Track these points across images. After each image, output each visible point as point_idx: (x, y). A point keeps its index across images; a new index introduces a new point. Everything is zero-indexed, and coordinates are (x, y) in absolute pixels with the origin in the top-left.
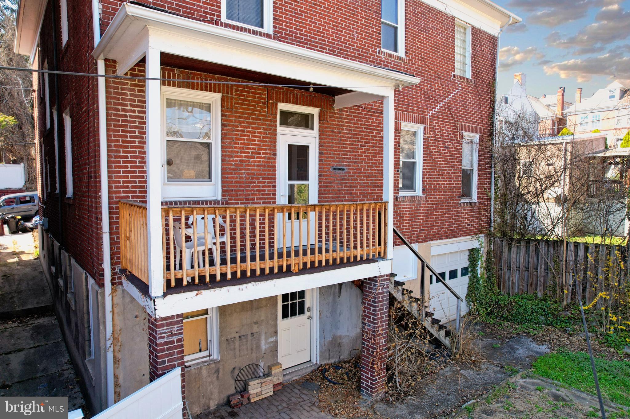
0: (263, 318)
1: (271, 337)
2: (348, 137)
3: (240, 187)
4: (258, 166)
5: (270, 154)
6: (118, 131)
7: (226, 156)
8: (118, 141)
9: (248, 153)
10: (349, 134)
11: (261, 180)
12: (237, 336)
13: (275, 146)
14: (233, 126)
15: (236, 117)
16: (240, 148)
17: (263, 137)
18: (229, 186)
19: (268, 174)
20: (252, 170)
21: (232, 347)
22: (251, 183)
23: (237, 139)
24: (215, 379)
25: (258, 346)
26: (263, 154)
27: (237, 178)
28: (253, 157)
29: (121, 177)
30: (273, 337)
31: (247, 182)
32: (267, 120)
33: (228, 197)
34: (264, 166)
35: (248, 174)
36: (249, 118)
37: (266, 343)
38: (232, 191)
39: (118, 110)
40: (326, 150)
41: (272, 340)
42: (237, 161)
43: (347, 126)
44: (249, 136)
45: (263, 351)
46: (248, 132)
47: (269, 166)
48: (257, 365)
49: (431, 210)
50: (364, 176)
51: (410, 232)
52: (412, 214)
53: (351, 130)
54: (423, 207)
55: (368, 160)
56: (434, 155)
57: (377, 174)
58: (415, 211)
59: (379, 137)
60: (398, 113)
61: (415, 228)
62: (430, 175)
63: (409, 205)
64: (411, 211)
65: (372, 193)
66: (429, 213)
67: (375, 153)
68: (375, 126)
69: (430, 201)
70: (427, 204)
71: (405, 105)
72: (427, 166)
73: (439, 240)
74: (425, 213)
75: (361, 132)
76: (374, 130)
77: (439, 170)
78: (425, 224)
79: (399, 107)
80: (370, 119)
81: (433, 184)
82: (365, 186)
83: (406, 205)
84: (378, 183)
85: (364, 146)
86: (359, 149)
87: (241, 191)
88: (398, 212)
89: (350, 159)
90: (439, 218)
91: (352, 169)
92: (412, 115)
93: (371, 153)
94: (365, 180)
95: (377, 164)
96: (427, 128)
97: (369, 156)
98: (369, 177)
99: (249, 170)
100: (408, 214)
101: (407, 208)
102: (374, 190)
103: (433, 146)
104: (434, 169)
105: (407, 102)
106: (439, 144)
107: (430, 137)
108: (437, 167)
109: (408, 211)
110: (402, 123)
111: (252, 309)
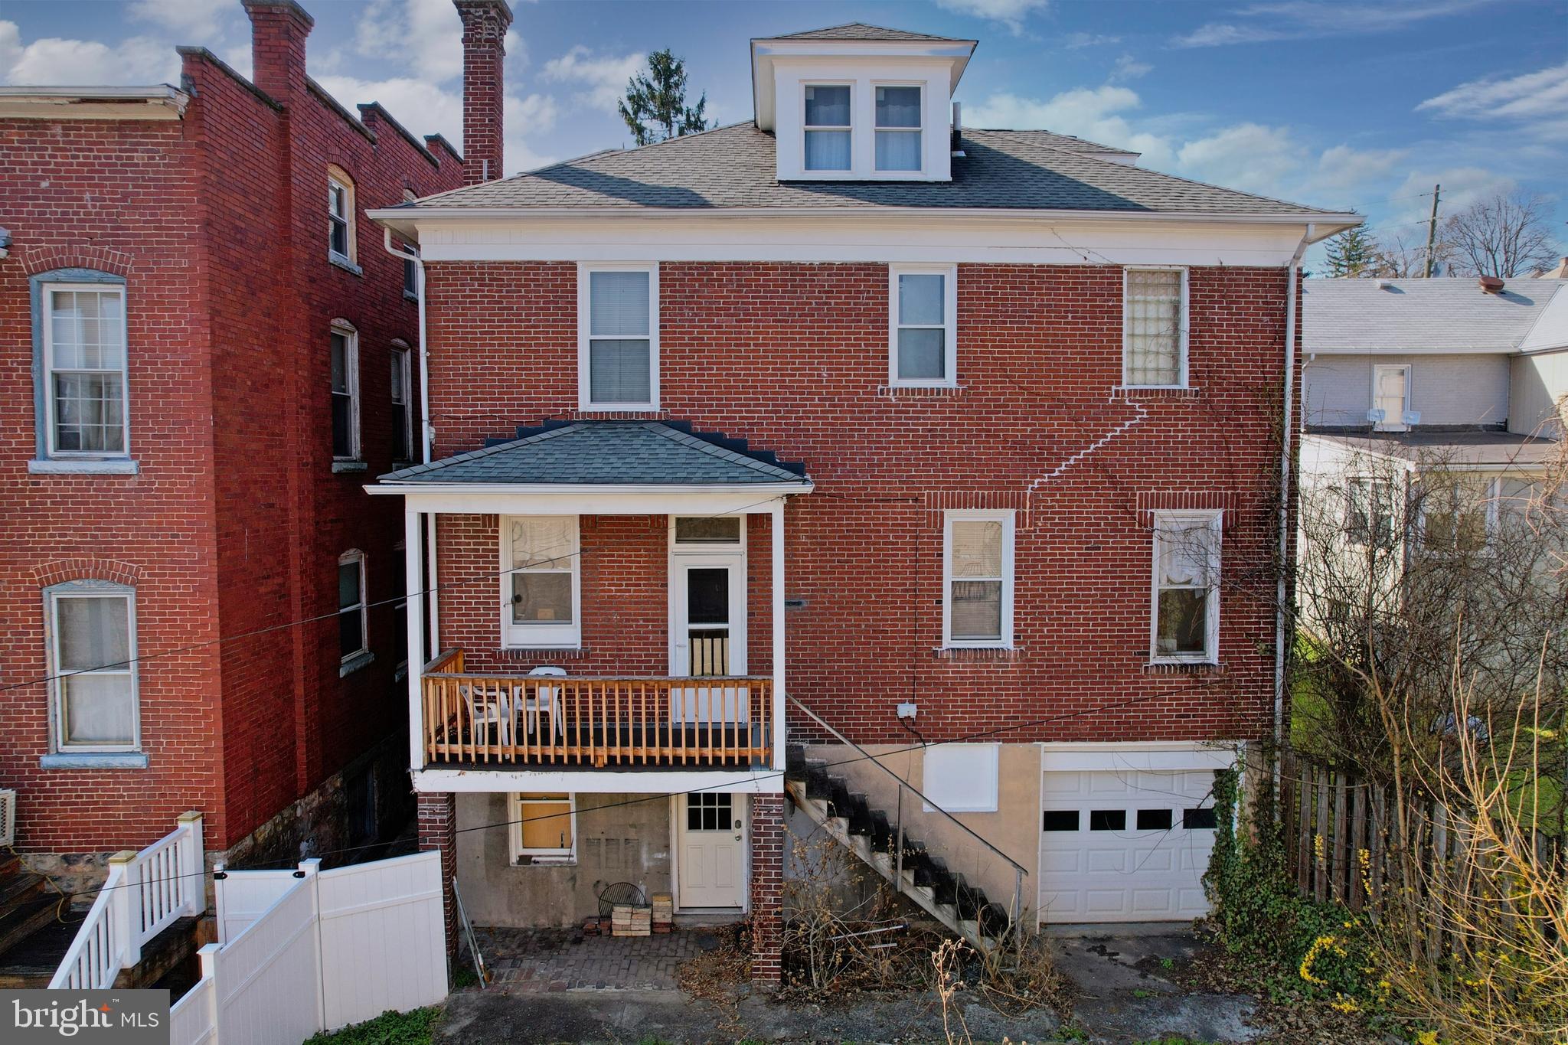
0: (644, 821)
1: (659, 851)
2: (808, 550)
3: (608, 632)
4: (636, 603)
5: (656, 585)
6: (452, 568)
7: (587, 591)
8: (452, 580)
9: (621, 585)
10: (811, 543)
11: (641, 622)
12: (603, 838)
13: (666, 574)
14: (595, 550)
15: (600, 537)
16: (607, 580)
17: (644, 562)
18: (591, 632)
19: (653, 615)
20: (626, 608)
21: (596, 851)
22: (626, 627)
23: (602, 567)
24: (570, 888)
25: (637, 861)
26: (645, 585)
27: (604, 620)
28: (629, 591)
29: (454, 621)
30: (663, 852)
31: (618, 626)
32: (651, 537)
33: (590, 647)
34: (647, 603)
35: (621, 615)
36: (620, 537)
37: (649, 860)
38: (596, 638)
39: (450, 544)
40: (762, 573)
41: (660, 856)
42: (603, 597)
43: (806, 531)
44: (621, 562)
45: (645, 869)
46: (619, 556)
47: (654, 603)
48: (636, 887)
49: (1043, 678)
50: (848, 614)
51: (977, 718)
52: (982, 684)
53: (816, 537)
54: (1015, 672)
55: (857, 585)
56: (1049, 566)
57: (881, 608)
58: (991, 678)
59: (885, 543)
60: (935, 494)
61: (992, 712)
62: (1037, 607)
63: (971, 666)
64: (979, 678)
65: (869, 643)
66: (1035, 683)
67: (876, 573)
68: (874, 525)
69: (1040, 660)
70: (1030, 666)
71: (957, 476)
72: (1025, 590)
73: (1073, 740)
74: (1022, 684)
75: (839, 537)
76: (871, 531)
77: (1066, 596)
78: (1023, 706)
79: (937, 483)
80: (862, 513)
81: (1047, 625)
82: (851, 632)
83: (964, 666)
84: (884, 626)
85: (847, 562)
86: (836, 567)
87: (609, 638)
88: (939, 678)
89: (816, 585)
90: (1069, 695)
91: (820, 603)
92: (977, 494)
93: (863, 573)
94: (850, 620)
95: (880, 591)
96: (1024, 513)
97: (861, 579)
98: (860, 614)
99: (621, 608)
100: (970, 684)
101: (966, 672)
102: (873, 638)
103: (1046, 549)
104: (1050, 596)
105: (961, 471)
106: (1066, 543)
107: (1035, 531)
108: (1060, 590)
109: (969, 678)
110: (948, 512)
111: (626, 805)
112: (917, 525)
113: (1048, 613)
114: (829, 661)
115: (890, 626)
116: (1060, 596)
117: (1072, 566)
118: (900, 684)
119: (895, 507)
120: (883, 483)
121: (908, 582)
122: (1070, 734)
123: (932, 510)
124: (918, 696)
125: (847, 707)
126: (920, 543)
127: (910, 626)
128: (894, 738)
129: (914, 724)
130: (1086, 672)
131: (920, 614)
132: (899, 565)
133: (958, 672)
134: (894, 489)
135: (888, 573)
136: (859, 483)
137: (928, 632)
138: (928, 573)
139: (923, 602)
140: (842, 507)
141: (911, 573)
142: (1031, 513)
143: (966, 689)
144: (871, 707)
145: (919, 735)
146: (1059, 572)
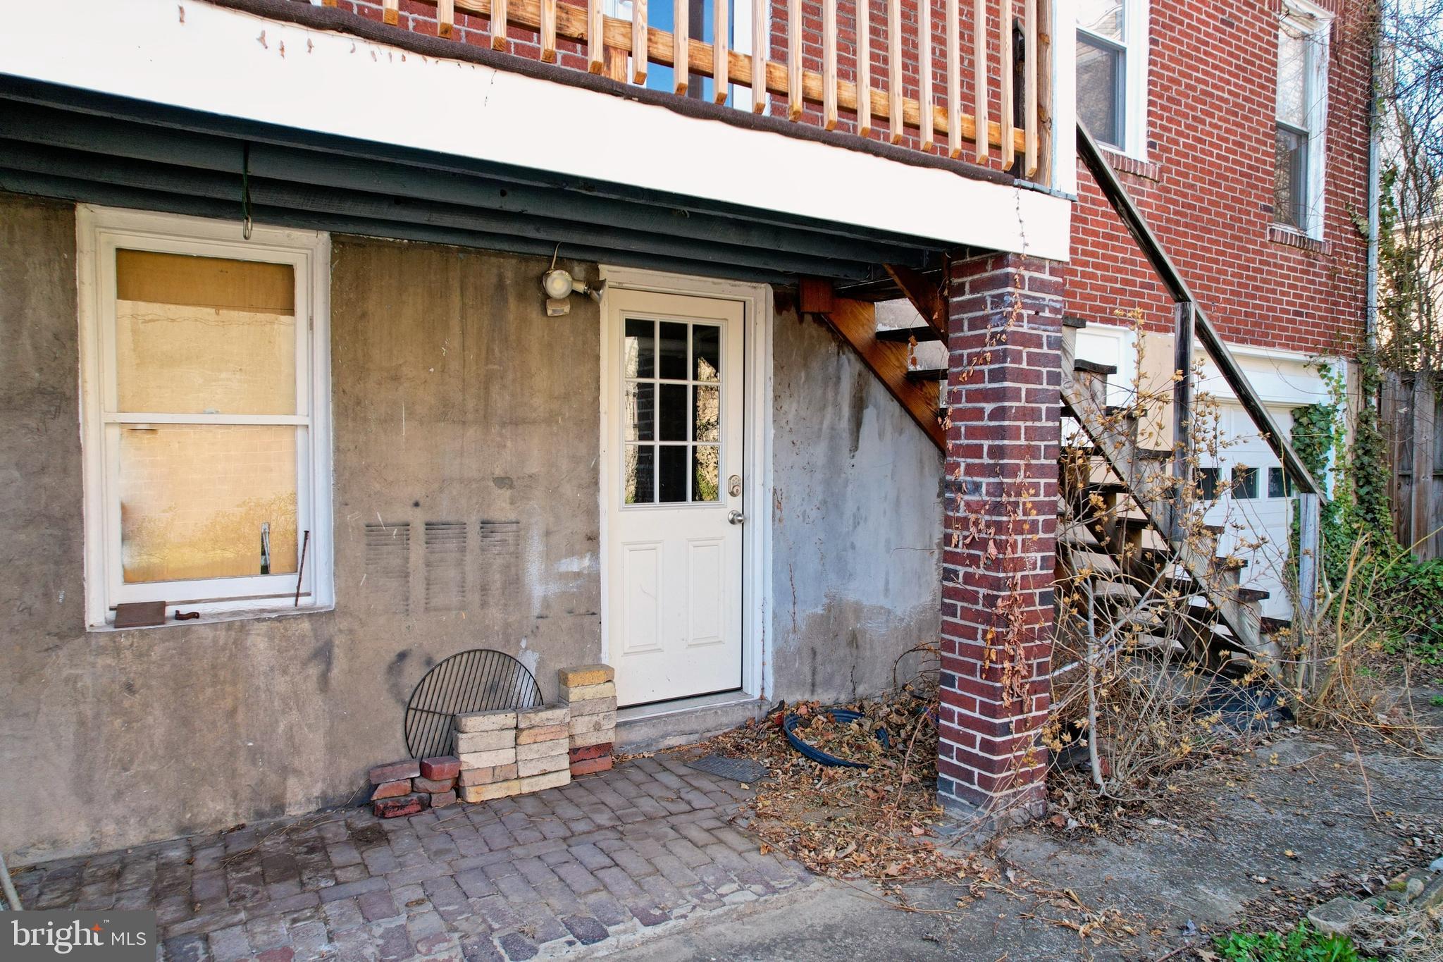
0: (533, 467)
12: (418, 519)
21: (396, 562)
24: (312, 685)
25: (514, 583)
30: (581, 556)
37: (546, 577)
41: (574, 565)
45: (537, 608)
48: (510, 661)
49: (1179, 223)
51: (1110, 280)
56: (1186, 34)
62: (1173, 101)
77: (1201, 92)
81: (1182, 134)
103: (1184, 4)
104: (1186, 86)
108: (1195, 80)
111: (485, 419)
113: (1183, 115)
116: (1196, 90)
117: (1208, 44)
130: (1218, 225)
146: (1195, 48)
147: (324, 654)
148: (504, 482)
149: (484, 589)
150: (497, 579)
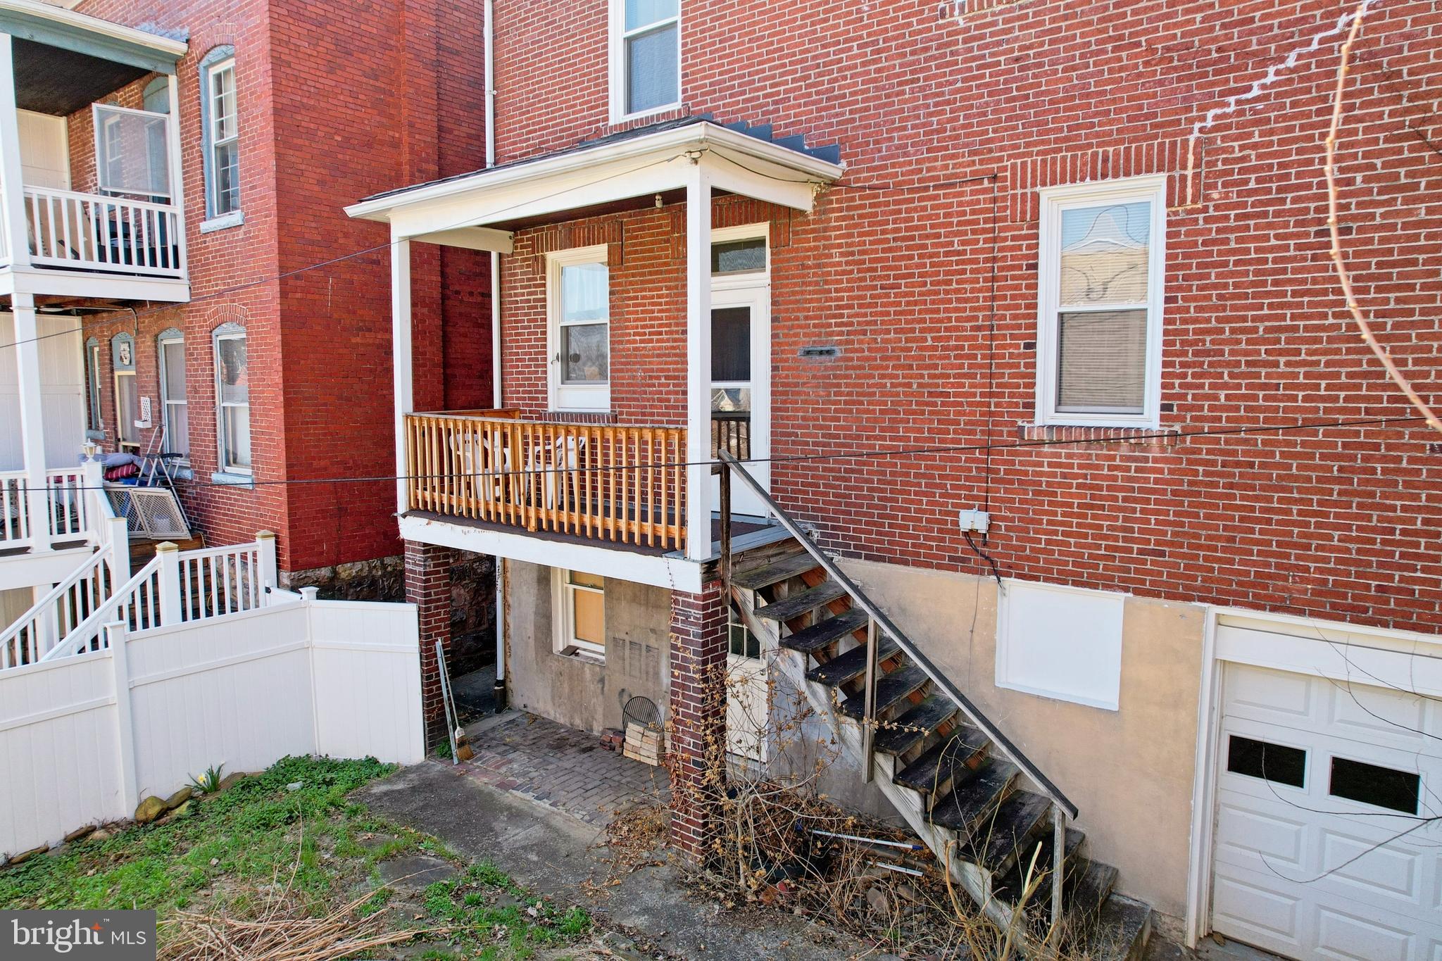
0: (663, 627)
2: (844, 273)
3: (634, 392)
4: (659, 356)
5: (677, 332)
6: (511, 322)
8: (512, 334)
9: (645, 334)
10: (847, 263)
11: (663, 380)
12: (627, 639)
13: (686, 317)
14: (622, 292)
15: (626, 276)
16: (632, 328)
17: (667, 304)
18: (620, 393)
19: (675, 370)
21: (621, 654)
22: (650, 386)
23: (627, 313)
24: (599, 691)
25: (657, 674)
26: (667, 333)
27: (629, 378)
28: (651, 341)
29: (513, 379)
31: (643, 385)
32: (671, 271)
33: (618, 410)
34: (668, 355)
35: (645, 371)
36: (643, 274)
38: (623, 399)
39: (510, 295)
40: (787, 311)
42: (629, 350)
43: (840, 246)
44: (645, 305)
45: (665, 688)
46: (643, 298)
47: (675, 355)
49: (1216, 485)
50: (894, 367)
51: (1089, 546)
52: (1100, 488)
53: (852, 254)
54: (1161, 471)
55: (907, 322)
56: (1232, 274)
57: (941, 358)
58: (1115, 478)
59: (947, 254)
60: (1024, 165)
61: (1116, 539)
62: (1207, 353)
63: (1081, 456)
64: (1094, 477)
65: (923, 413)
66: (1199, 494)
67: (933, 302)
68: (932, 227)
69: (1209, 452)
70: (1190, 462)
71: (1061, 130)
72: (1184, 321)
73: (1274, 609)
74: (1174, 493)
75: (884, 251)
76: (927, 237)
77: (1267, 330)
78: (1174, 534)
79: (1028, 145)
80: (915, 210)
81: (1225, 386)
82: (898, 394)
83: (1069, 456)
84: (944, 385)
85: (892, 287)
86: (879, 296)
87: (634, 399)
88: (1026, 473)
89: (852, 324)
90: (1269, 521)
91: (856, 351)
92: (1095, 155)
93: (916, 303)
94: (897, 377)
95: (939, 330)
96: (1183, 179)
97: (912, 312)
98: (911, 367)
99: (645, 363)
100: (1079, 486)
101: (1071, 466)
102: (927, 404)
103: (1227, 241)
104: (1233, 331)
105: (1068, 118)
106: (1270, 226)
107: (1205, 209)
108: (1254, 319)
109: (1076, 476)
110: (1046, 193)
111: (647, 604)
112: (995, 220)
113: (1228, 364)
114: (868, 438)
115: (953, 385)
116: (1255, 330)
117: (1284, 271)
118: (967, 479)
119: (961, 194)
120: (944, 158)
121: (980, 314)
122: (1271, 598)
123: (1019, 191)
124: (995, 499)
125: (892, 508)
126: (1001, 249)
127: (983, 386)
128: (956, 564)
129: (985, 544)
130: (1309, 479)
131: (998, 366)
132: (968, 286)
133: (1059, 465)
134: (961, 165)
135: (950, 301)
136: (910, 163)
137: (1011, 395)
138: (1013, 297)
139: (1004, 347)
140: (887, 204)
141: (985, 299)
142: (1196, 176)
143: (1071, 495)
144: (924, 511)
145: (993, 563)
146: (1253, 284)
147: (602, 681)
148: (653, 631)
149: (647, 673)
150: (651, 670)
